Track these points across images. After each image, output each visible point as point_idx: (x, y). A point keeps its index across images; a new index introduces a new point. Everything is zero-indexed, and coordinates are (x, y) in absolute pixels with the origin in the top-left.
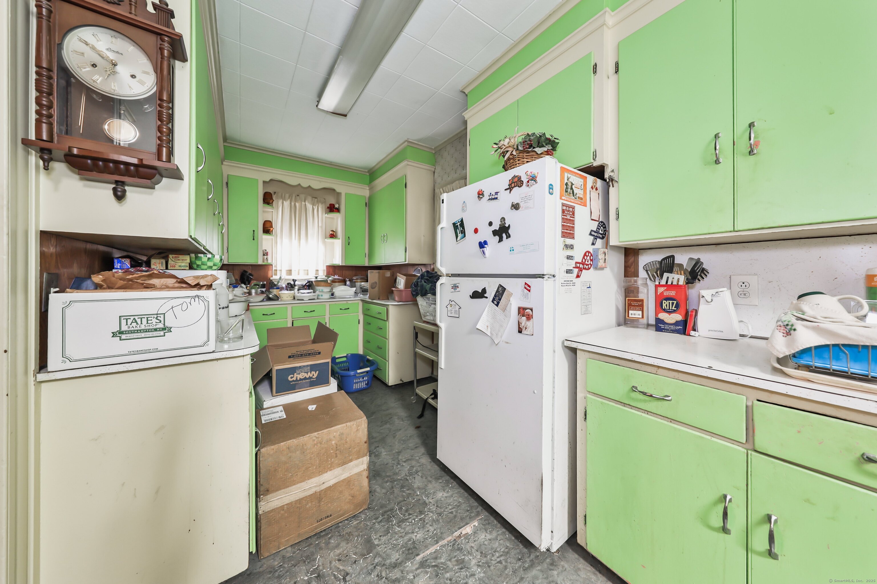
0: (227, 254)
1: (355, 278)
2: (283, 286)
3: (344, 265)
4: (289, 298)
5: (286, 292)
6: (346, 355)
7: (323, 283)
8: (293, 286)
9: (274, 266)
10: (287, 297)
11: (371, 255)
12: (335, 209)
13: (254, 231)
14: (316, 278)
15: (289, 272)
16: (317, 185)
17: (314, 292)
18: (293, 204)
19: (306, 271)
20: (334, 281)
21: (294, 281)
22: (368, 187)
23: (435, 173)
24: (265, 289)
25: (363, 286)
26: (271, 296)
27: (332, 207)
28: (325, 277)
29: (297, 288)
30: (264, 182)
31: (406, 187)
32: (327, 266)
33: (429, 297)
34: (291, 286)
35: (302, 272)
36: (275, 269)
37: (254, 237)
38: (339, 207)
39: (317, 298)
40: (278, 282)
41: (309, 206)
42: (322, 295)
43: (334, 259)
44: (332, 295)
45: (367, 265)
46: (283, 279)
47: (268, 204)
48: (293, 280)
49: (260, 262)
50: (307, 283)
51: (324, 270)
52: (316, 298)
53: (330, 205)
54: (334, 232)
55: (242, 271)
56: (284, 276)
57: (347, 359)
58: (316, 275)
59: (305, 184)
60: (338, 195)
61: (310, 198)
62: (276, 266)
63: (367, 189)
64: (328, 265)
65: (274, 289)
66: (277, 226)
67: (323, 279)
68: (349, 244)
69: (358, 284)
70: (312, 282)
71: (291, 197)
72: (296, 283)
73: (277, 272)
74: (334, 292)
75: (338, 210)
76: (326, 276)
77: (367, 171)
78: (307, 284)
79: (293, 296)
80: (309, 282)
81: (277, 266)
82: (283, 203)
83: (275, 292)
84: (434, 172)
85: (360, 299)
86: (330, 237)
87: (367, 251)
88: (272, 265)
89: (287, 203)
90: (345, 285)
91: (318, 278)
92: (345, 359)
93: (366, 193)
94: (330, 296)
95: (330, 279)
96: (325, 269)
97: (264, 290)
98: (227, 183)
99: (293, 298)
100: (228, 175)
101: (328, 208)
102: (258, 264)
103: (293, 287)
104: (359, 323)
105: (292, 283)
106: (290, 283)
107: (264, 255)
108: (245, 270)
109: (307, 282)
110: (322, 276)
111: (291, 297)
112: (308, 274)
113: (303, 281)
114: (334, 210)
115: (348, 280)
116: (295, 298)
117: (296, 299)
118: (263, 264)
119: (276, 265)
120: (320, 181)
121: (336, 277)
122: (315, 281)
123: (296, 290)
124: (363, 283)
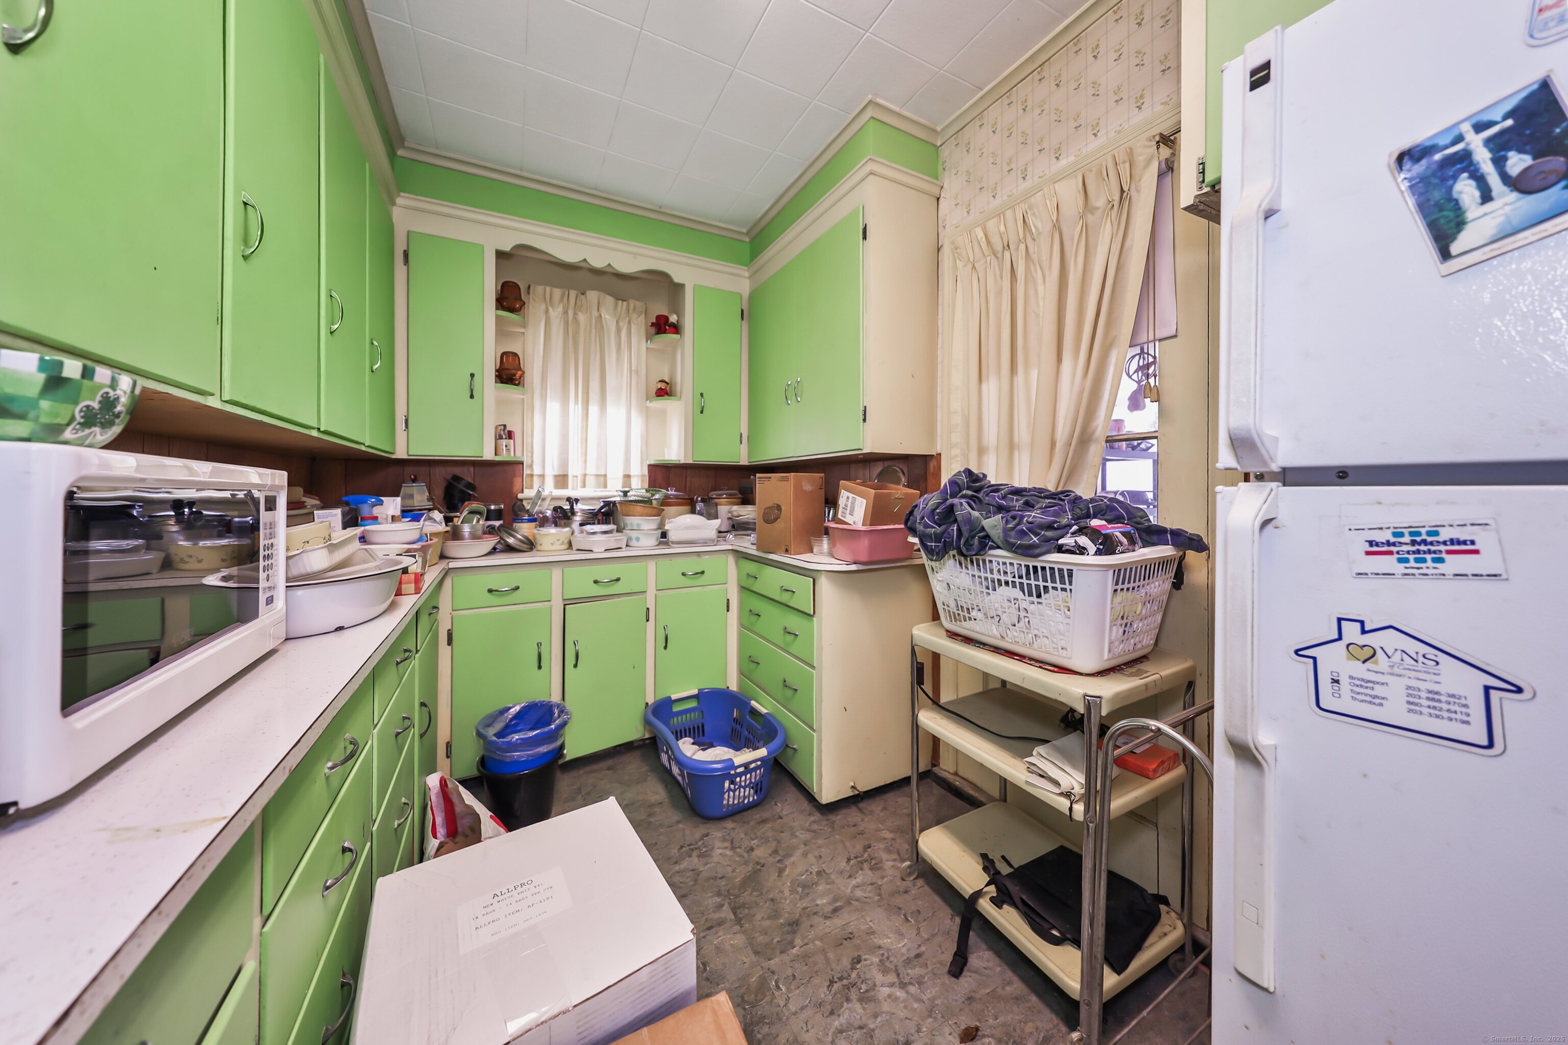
0: (406, 432)
1: (713, 494)
2: (548, 515)
3: (692, 462)
4: (558, 546)
5: (553, 530)
6: (695, 692)
7: (639, 508)
8: (569, 514)
9: (527, 466)
10: (552, 544)
11: (754, 437)
12: (669, 326)
13: (472, 375)
14: (625, 493)
15: (562, 480)
16: (627, 265)
17: (619, 530)
18: (571, 313)
19: (602, 479)
20: (665, 502)
21: (572, 501)
22: (748, 270)
23: (941, 200)
24: (501, 522)
25: (735, 514)
26: (511, 540)
27: (662, 322)
28: (644, 491)
29: (578, 518)
30: (500, 255)
31: (865, 238)
32: (649, 466)
33: (993, 559)
34: (562, 516)
35: (590, 481)
36: (529, 472)
37: (472, 391)
38: (677, 321)
39: (627, 546)
40: (534, 504)
41: (608, 318)
42: (638, 539)
43: (666, 450)
44: (664, 535)
45: (744, 461)
46: (548, 496)
47: (512, 310)
48: (569, 499)
49: (488, 455)
50: (602, 508)
51: (643, 476)
52: (624, 546)
53: (658, 317)
54: (668, 383)
55: (449, 477)
56: (550, 489)
57: (698, 703)
58: (623, 487)
59: (598, 263)
60: (675, 290)
61: (609, 300)
62: (531, 466)
63: (744, 277)
64: (652, 462)
65: (522, 521)
66: (533, 369)
67: (641, 497)
68: (702, 412)
69: (723, 510)
70: (614, 503)
71: (565, 299)
72: (578, 507)
73: (532, 481)
74: (668, 530)
75: (676, 329)
76: (647, 491)
77: (745, 231)
78: (602, 511)
79: (566, 541)
80: (607, 504)
81: (534, 467)
82: (547, 311)
83: (525, 529)
84: (938, 199)
85: (731, 547)
86: (657, 396)
87: (744, 430)
88: (523, 464)
89: (556, 313)
90: (693, 511)
91: (628, 494)
92: (693, 704)
93: (745, 287)
94: (657, 539)
95: (657, 496)
96: (646, 472)
97: (497, 523)
98: (406, 254)
99: (566, 546)
100: (408, 232)
101: (653, 324)
102: (484, 458)
103: (568, 518)
104: (728, 611)
105: (567, 507)
106: (561, 508)
107: (499, 437)
108: (458, 474)
109: (602, 504)
110: (638, 487)
111: (563, 543)
112: (605, 486)
113: (595, 502)
114: (666, 329)
115: (700, 499)
116: (573, 544)
117: (574, 548)
118: (498, 458)
119: (530, 462)
120: (635, 255)
121: (672, 492)
122: (621, 502)
123: (575, 526)
124: (735, 508)
